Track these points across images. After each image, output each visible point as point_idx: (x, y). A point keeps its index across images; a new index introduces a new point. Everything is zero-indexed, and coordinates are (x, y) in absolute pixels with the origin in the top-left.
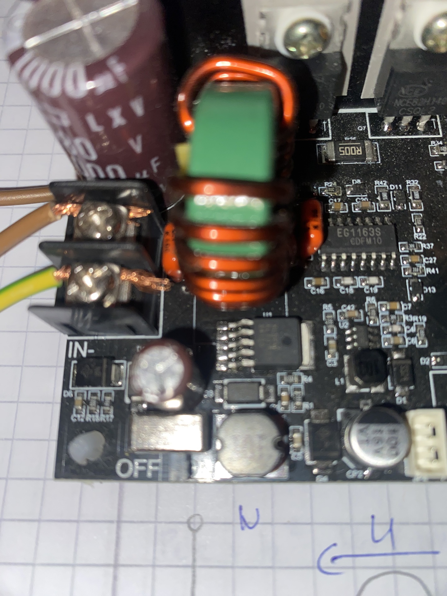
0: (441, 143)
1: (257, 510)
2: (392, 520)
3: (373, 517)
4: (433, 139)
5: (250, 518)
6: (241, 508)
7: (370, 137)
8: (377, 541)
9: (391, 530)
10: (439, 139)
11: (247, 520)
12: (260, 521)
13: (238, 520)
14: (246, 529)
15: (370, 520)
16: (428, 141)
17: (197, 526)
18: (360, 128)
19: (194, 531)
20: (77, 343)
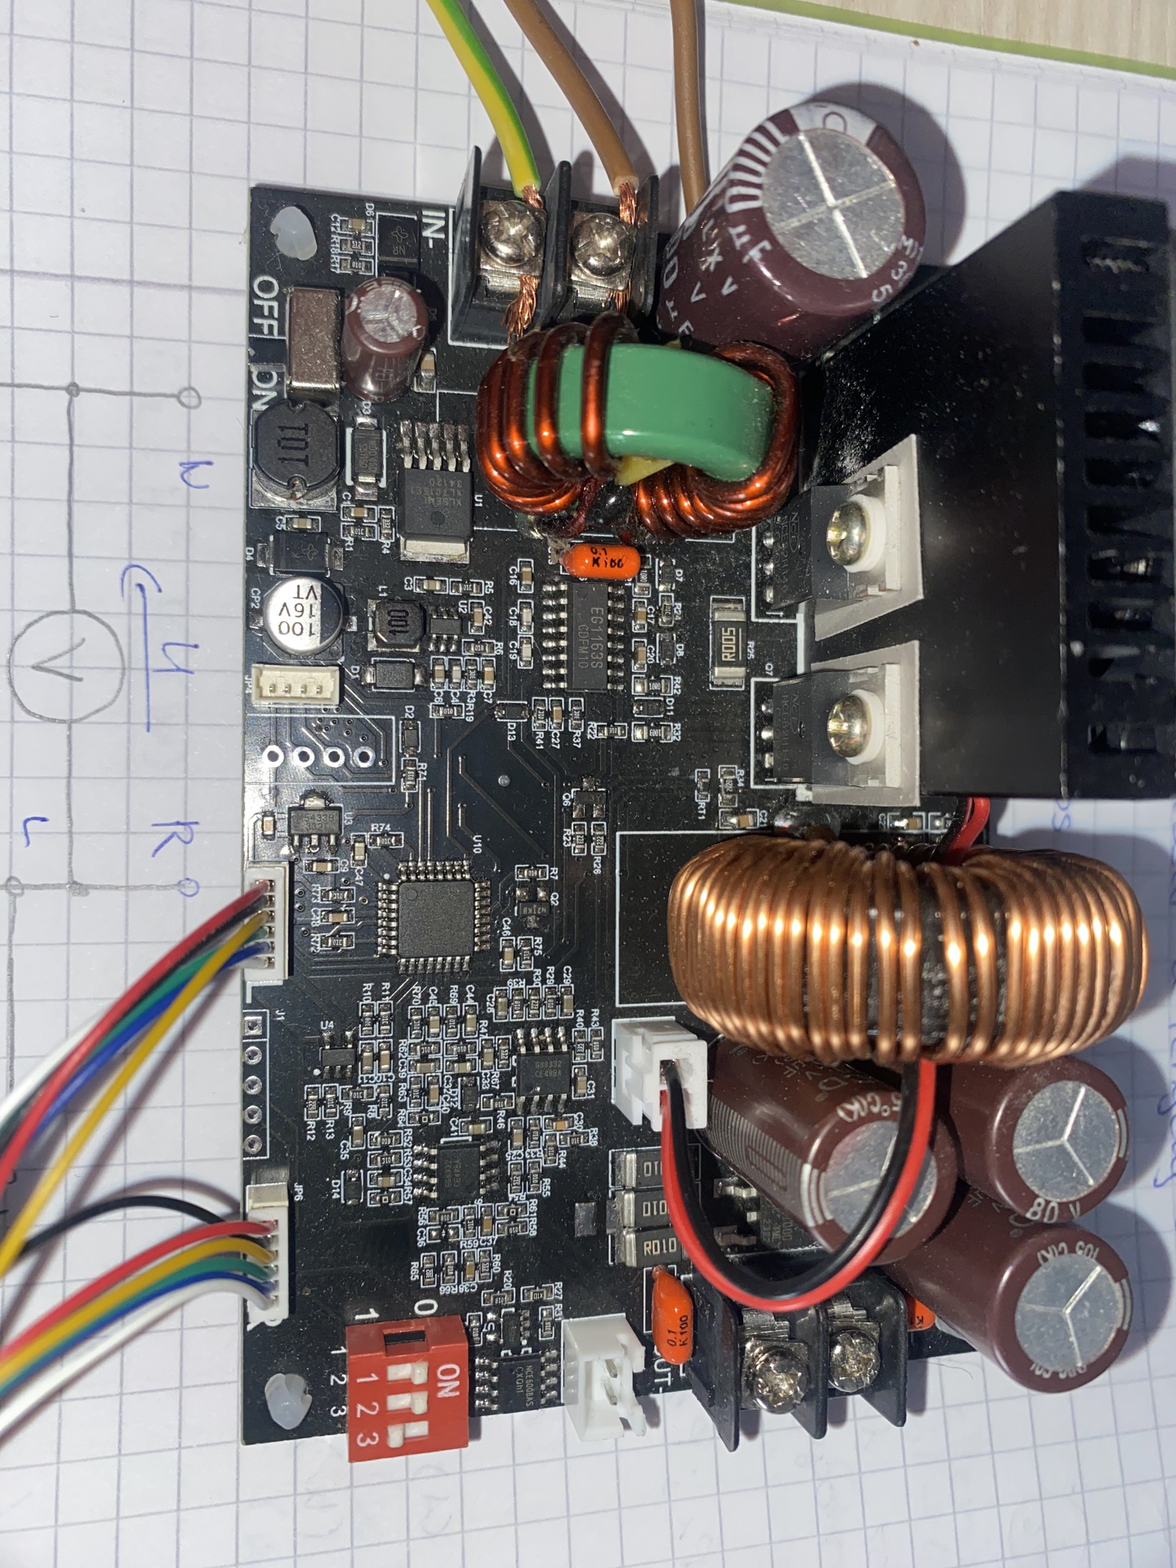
0: (741, 784)
1: (207, 486)
2: (191, 672)
3: (196, 646)
4: (747, 774)
5: (197, 476)
6: (209, 463)
7: (753, 680)
8: (164, 650)
9: (179, 670)
10: (747, 782)
11: (192, 472)
12: (192, 489)
13: (194, 458)
14: (182, 469)
15: (192, 642)
16: (745, 765)
17: (184, 400)
18: (769, 667)
19: (177, 397)
20: (442, 223)
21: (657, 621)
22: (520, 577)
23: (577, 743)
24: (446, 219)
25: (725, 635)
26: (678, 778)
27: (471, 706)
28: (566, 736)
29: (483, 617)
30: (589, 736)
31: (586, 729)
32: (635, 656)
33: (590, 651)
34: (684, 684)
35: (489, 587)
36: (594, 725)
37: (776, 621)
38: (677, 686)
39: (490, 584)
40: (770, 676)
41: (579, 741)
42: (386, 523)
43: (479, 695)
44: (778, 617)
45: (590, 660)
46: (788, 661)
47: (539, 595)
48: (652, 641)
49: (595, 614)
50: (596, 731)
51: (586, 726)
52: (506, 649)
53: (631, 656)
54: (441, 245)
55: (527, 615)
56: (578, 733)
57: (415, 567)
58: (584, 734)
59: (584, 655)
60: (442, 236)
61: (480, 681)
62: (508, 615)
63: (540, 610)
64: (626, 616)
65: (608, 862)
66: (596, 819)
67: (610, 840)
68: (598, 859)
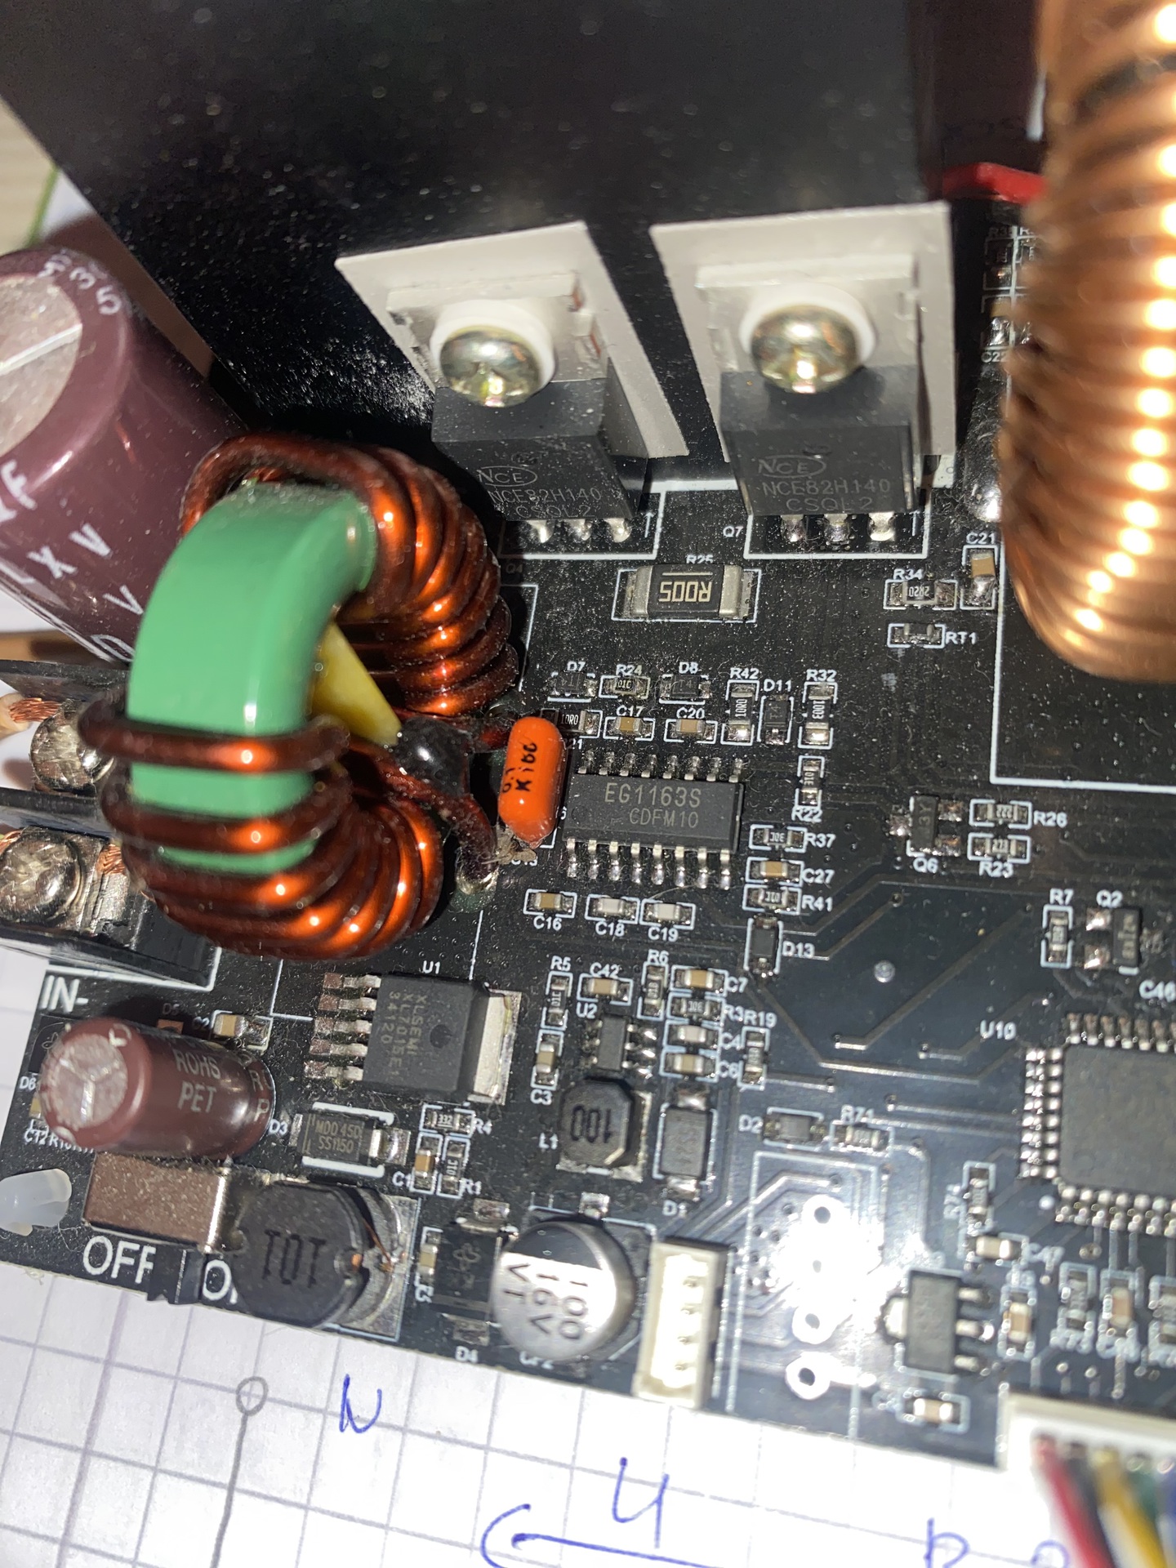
0: (919, 575)
1: (379, 1392)
2: (666, 1479)
3: (624, 1462)
4: (902, 563)
5: (363, 1407)
6: (347, 1383)
7: (747, 555)
8: (623, 1521)
9: (659, 1501)
10: (916, 565)
11: (355, 1412)
12: (382, 1418)
13: (337, 1407)
14: (349, 1429)
15: (616, 1468)
16: (885, 569)
17: (252, 1406)
18: (729, 532)
19: (247, 1414)
20: (61, 981)
21: (640, 702)
22: (551, 913)
23: (827, 840)
24: (57, 975)
25: (671, 597)
26: (901, 674)
27: (747, 1016)
28: (814, 858)
29: (604, 979)
30: (816, 820)
31: (804, 824)
32: (690, 739)
33: (672, 806)
34: (743, 662)
35: (560, 965)
36: (797, 810)
37: (659, 522)
38: (746, 673)
39: (556, 961)
40: (745, 530)
41: (822, 837)
42: (445, 1121)
43: (732, 999)
44: (654, 520)
45: (687, 809)
46: (723, 503)
47: (582, 886)
48: (671, 711)
49: (615, 796)
50: (809, 808)
51: (798, 823)
52: (660, 946)
53: (690, 745)
54: (88, 986)
55: (608, 905)
56: (809, 837)
57: (518, 1081)
58: (813, 828)
59: (678, 819)
60: (76, 983)
61: (708, 996)
62: (608, 937)
63: (604, 886)
64: (627, 750)
65: (1044, 800)
66: (966, 817)
67: (1004, 795)
68: (1039, 817)
